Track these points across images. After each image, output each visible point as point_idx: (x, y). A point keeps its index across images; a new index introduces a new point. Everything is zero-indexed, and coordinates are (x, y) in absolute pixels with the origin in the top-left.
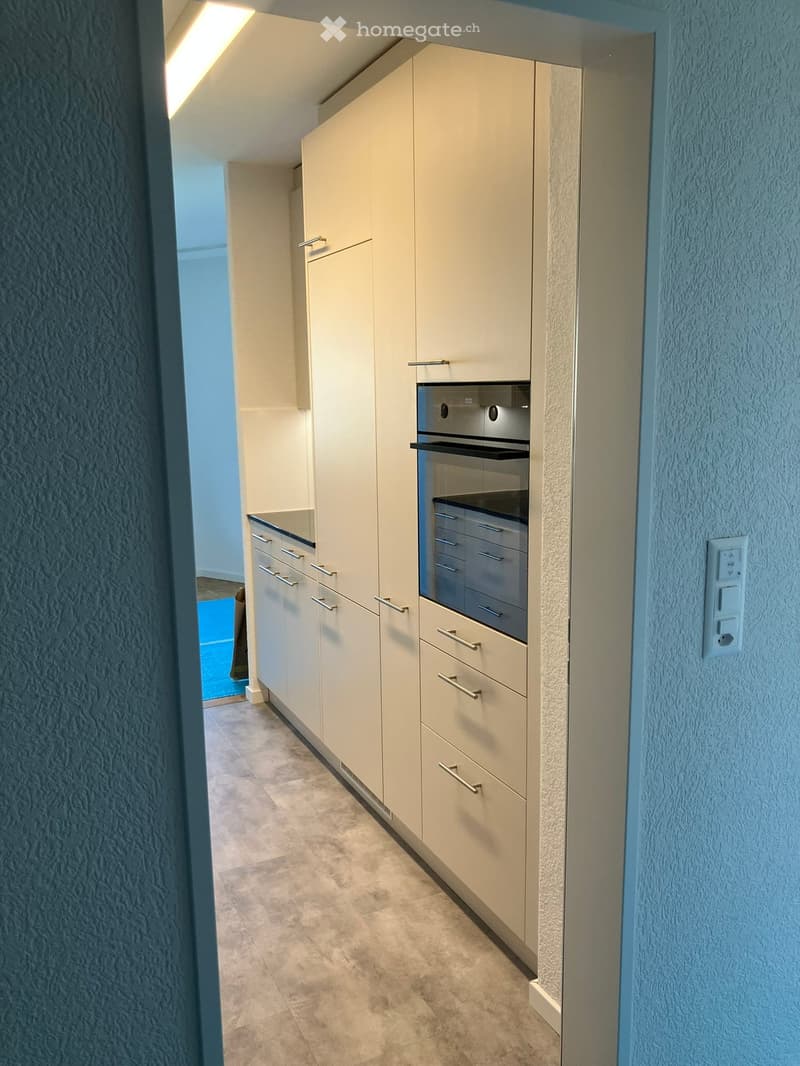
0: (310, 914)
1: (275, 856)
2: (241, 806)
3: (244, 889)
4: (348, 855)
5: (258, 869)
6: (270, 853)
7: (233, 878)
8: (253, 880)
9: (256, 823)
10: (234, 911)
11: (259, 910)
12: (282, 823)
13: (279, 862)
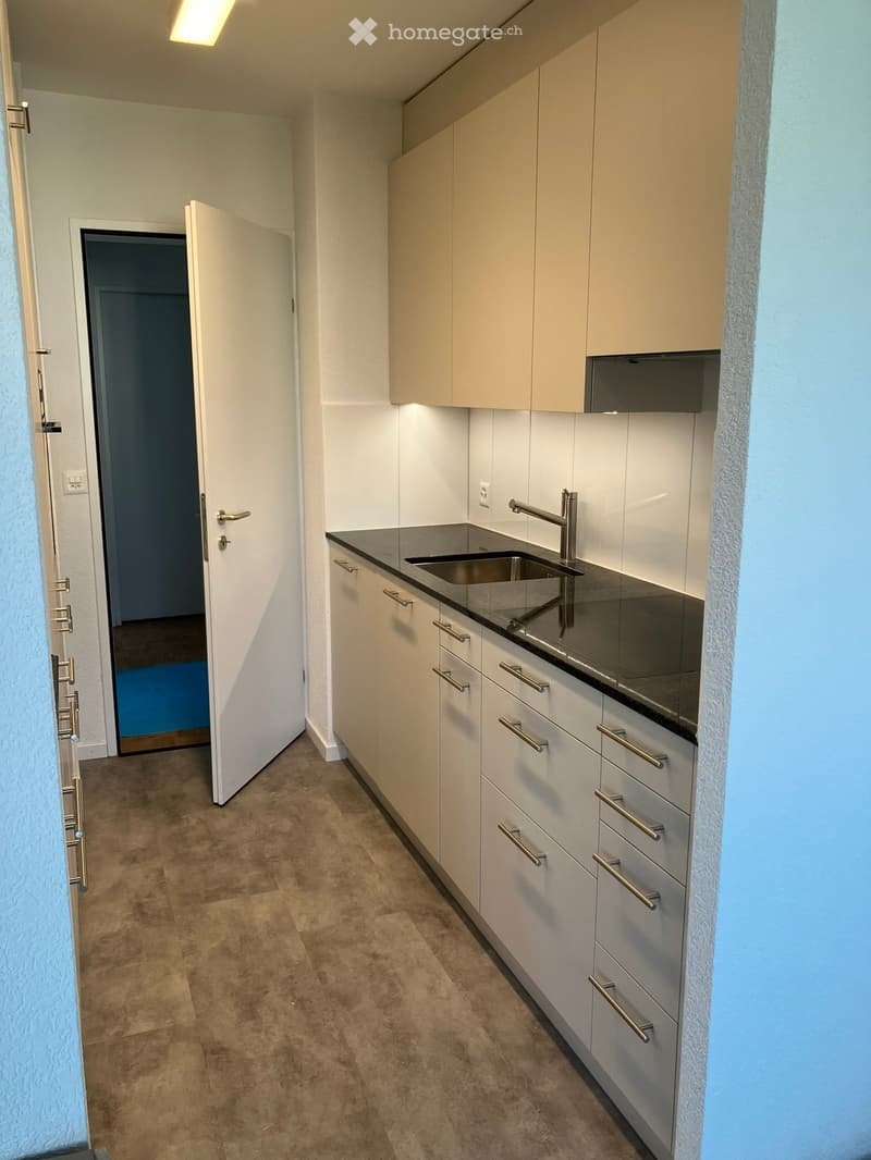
0: (201, 849)
1: (214, 905)
2: (236, 982)
3: (254, 873)
4: (135, 901)
5: (237, 891)
6: (217, 908)
7: (264, 884)
8: (245, 881)
9: (225, 950)
10: (267, 856)
11: (246, 854)
12: (191, 949)
13: (212, 897)
